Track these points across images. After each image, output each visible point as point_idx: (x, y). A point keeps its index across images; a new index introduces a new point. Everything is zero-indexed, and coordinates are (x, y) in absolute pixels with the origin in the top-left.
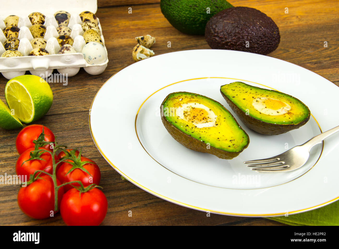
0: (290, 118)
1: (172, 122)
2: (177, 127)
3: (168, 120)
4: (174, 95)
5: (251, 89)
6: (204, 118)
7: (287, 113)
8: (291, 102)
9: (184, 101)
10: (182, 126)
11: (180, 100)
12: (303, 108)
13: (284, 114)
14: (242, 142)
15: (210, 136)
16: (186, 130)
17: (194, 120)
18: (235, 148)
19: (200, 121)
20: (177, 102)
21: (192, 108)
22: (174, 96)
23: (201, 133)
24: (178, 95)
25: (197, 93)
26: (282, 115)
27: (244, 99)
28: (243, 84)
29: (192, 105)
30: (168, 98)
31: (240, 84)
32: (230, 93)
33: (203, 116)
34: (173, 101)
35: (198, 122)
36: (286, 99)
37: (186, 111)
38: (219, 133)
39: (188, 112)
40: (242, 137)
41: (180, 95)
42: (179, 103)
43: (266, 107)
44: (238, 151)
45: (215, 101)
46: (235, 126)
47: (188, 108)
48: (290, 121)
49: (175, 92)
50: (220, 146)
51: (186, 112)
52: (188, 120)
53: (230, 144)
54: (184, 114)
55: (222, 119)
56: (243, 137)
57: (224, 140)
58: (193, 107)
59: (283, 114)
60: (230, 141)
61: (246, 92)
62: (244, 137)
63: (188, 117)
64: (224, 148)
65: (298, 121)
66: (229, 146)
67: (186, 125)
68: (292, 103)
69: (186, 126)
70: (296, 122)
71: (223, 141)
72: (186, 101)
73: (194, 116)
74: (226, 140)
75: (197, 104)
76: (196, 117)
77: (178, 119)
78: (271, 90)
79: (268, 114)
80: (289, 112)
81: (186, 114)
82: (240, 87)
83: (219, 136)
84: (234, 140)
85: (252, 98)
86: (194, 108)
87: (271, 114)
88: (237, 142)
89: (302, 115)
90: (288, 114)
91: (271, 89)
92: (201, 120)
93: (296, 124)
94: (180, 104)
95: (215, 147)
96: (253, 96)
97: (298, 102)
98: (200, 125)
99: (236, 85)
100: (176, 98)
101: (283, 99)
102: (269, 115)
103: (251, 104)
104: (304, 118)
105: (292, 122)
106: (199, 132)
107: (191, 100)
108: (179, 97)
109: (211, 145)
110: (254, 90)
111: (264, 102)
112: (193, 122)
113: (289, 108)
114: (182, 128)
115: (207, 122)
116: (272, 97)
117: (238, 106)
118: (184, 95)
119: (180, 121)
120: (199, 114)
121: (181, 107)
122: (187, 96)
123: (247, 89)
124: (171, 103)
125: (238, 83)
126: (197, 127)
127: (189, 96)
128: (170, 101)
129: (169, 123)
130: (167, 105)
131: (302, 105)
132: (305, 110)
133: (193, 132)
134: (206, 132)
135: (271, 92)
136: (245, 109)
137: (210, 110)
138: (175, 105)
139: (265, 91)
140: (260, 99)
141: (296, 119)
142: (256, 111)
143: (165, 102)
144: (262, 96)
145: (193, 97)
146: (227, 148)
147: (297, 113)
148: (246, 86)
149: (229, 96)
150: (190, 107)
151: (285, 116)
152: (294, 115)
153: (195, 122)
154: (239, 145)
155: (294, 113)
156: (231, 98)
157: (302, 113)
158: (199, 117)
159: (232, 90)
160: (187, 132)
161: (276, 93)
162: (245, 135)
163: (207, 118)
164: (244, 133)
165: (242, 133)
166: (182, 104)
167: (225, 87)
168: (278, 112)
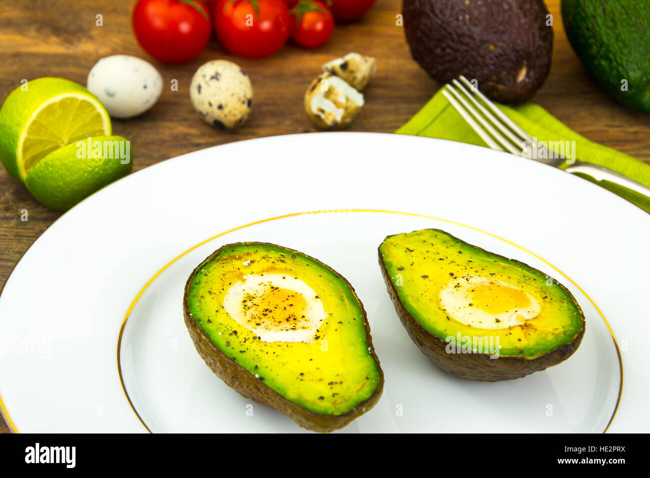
0: (519, 340)
1: (200, 320)
2: (209, 333)
3: (191, 315)
4: (236, 250)
5: (460, 252)
6: (290, 317)
7: (520, 325)
8: (546, 297)
9: (254, 267)
10: (220, 333)
11: (246, 263)
12: (571, 318)
13: (510, 328)
14: (360, 390)
15: (284, 365)
16: (228, 344)
17: (264, 319)
18: (334, 403)
19: (278, 324)
20: (234, 269)
21: (272, 288)
22: (233, 251)
23: (263, 355)
24: (246, 250)
25: (300, 250)
26: (504, 330)
27: (425, 277)
28: (445, 236)
29: (276, 279)
30: (217, 256)
31: (436, 236)
32: (397, 257)
33: (291, 311)
34: (224, 265)
35: (270, 327)
36: (537, 288)
37: (252, 293)
38: (311, 360)
39: (255, 296)
40: (365, 376)
41: (251, 250)
42: (238, 272)
43: (470, 305)
45: (338, 276)
46: (359, 345)
47: (262, 287)
48: (516, 347)
49: (242, 242)
50: (300, 396)
51: (251, 298)
52: (249, 317)
53: (327, 392)
54: (245, 301)
55: (334, 325)
56: (367, 378)
57: (316, 380)
58: (275, 286)
59: (508, 327)
60: (329, 384)
61: (441, 259)
62: (369, 377)
63: (252, 311)
64: (308, 401)
65: (537, 351)
66: (322, 398)
67: (231, 332)
68: (548, 300)
69: (231, 334)
70: (532, 351)
71: (311, 382)
72: (260, 269)
73: (266, 310)
74: (321, 380)
75: (290, 278)
76: (271, 312)
77: (217, 313)
78: (512, 260)
79: (466, 323)
80: (529, 323)
81: (248, 303)
82: (432, 245)
83: (307, 367)
84: (341, 383)
85: (450, 276)
86: (275, 289)
87: (476, 325)
88: (347, 389)
89: (557, 336)
90: (522, 328)
91: (510, 258)
92: (280, 322)
93: (530, 358)
94: (242, 274)
95: (286, 394)
96: (455, 269)
97: (565, 297)
98: (271, 335)
99: (426, 237)
100: (236, 259)
101: (529, 287)
102: (470, 326)
103: (438, 292)
104: (558, 343)
105: (521, 352)
106: (258, 352)
107: (275, 266)
108: (244, 257)
109: (278, 388)
110: (467, 255)
111: (473, 291)
112: (258, 324)
113: (533, 312)
114: (220, 337)
115: (293, 329)
116: (505, 277)
117: (399, 294)
118: (262, 253)
119: (220, 318)
120: (282, 305)
121: (240, 285)
122: (270, 255)
123: (452, 252)
124: (216, 271)
125: (431, 231)
126: (259, 338)
127: (274, 255)
128: (218, 264)
129: (193, 322)
130: (206, 275)
131: (571, 307)
132: (574, 322)
133: (244, 352)
134: (276, 354)
135: (509, 265)
136: (413, 303)
137: (317, 297)
138: (226, 276)
139: (495, 262)
140: (467, 280)
141: (537, 344)
142: (440, 312)
143: (204, 265)
144: (479, 274)
145: (282, 259)
146: (314, 403)
147: (546, 329)
148: (452, 243)
149: (391, 266)
150: (268, 284)
151: (510, 334)
152: (537, 332)
153: (263, 325)
154: (350, 397)
155: (539, 329)
156: (393, 271)
157: (561, 330)
158: (279, 314)
159: (408, 249)
160: (229, 348)
161: (520, 269)
162: (373, 374)
163: (299, 317)
164: (373, 367)
165: (368, 367)
166: (246, 275)
167: (396, 239)
168: (498, 321)
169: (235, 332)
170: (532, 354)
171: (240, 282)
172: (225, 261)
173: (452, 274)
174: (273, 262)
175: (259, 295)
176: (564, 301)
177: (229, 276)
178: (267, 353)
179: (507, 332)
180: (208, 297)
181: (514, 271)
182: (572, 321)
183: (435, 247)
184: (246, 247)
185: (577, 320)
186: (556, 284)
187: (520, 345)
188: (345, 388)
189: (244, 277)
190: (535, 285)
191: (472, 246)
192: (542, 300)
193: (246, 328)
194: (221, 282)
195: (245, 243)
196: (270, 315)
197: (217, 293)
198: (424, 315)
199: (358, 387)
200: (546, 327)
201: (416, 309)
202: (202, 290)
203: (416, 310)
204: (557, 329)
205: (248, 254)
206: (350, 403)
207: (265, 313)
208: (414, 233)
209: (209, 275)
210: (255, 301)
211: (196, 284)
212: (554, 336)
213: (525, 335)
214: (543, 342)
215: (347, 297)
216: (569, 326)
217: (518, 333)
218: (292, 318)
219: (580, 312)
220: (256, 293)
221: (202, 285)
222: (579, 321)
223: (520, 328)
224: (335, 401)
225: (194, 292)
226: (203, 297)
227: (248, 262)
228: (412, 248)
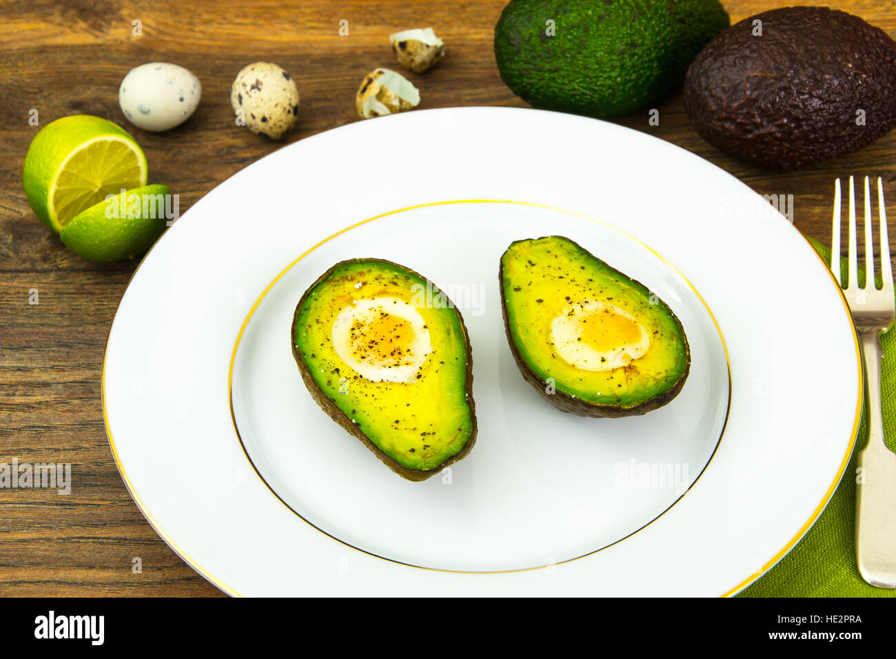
0: (620, 386)
1: (304, 354)
2: (312, 370)
3: (297, 346)
4: (349, 268)
5: (583, 268)
6: (395, 351)
7: (624, 367)
8: (657, 332)
9: (367, 291)
10: (322, 371)
11: (357, 286)
12: (677, 360)
13: (614, 371)
14: (449, 443)
15: (381, 409)
16: (329, 383)
17: (370, 352)
18: (424, 456)
19: (381, 358)
20: (345, 294)
21: (382, 314)
22: (347, 270)
23: (362, 397)
24: (359, 269)
25: (415, 269)
26: (607, 372)
27: (540, 301)
28: (571, 247)
29: (386, 303)
30: (330, 275)
31: (561, 245)
32: (518, 273)
33: (397, 343)
34: (335, 288)
35: (375, 361)
36: (650, 319)
37: (361, 320)
38: (408, 405)
39: (363, 323)
40: (458, 426)
41: (364, 269)
42: (348, 297)
43: (579, 339)
44: (427, 469)
46: (457, 390)
47: (372, 313)
48: (615, 395)
49: (357, 258)
50: (392, 446)
51: (360, 326)
52: (355, 348)
53: (418, 443)
54: (353, 329)
55: (436, 365)
56: (460, 430)
57: (410, 429)
58: (385, 313)
59: (611, 369)
60: (422, 435)
61: (561, 277)
62: (462, 428)
63: (359, 342)
64: (399, 453)
65: (635, 399)
66: (413, 450)
67: (333, 369)
68: (658, 335)
69: (333, 372)
70: (629, 400)
71: (405, 432)
72: (371, 293)
73: (373, 342)
74: (415, 429)
75: (401, 302)
76: (376, 344)
77: (322, 347)
78: (633, 280)
79: (570, 362)
80: (634, 364)
81: (357, 332)
82: (556, 257)
83: (403, 413)
84: (434, 433)
85: (565, 301)
86: (384, 315)
87: (580, 365)
88: (440, 440)
89: (658, 381)
90: (626, 371)
91: (632, 276)
92: (384, 356)
93: (626, 407)
94: (352, 299)
95: (379, 444)
96: (572, 291)
97: (676, 333)
98: (374, 371)
99: (551, 245)
100: (348, 280)
101: (644, 317)
102: (574, 366)
103: (550, 320)
104: (658, 391)
105: (619, 400)
106: (357, 394)
107: (388, 290)
108: (357, 277)
109: (373, 437)
110: (590, 272)
111: (585, 321)
112: (363, 358)
113: (641, 349)
114: (322, 375)
115: (396, 365)
116: (622, 303)
117: (510, 321)
118: (376, 272)
119: (324, 353)
120: (388, 337)
121: (350, 310)
122: (384, 275)
123: (573, 267)
124: (327, 295)
125: (557, 240)
126: (361, 376)
127: (388, 275)
128: (329, 286)
129: (299, 355)
130: (316, 300)
131: (680, 346)
132: (678, 366)
133: (344, 393)
134: (375, 397)
135: (628, 287)
136: (521, 335)
137: (425, 327)
138: (336, 302)
139: (617, 281)
140: (582, 307)
141: (636, 391)
142: (547, 346)
143: (315, 287)
144: (596, 298)
145: (395, 280)
146: (404, 455)
147: (648, 373)
148: (576, 255)
149: (509, 284)
150: (378, 310)
151: (612, 378)
152: (639, 376)
153: (368, 359)
154: (441, 450)
155: (643, 372)
156: (510, 291)
157: (664, 374)
158: (384, 347)
159: (530, 262)
160: (330, 388)
161: (639, 294)
162: (466, 425)
163: (404, 351)
164: (467, 417)
165: (463, 416)
166: (357, 300)
167: (520, 248)
168: (603, 360)
169: (337, 370)
170: (629, 403)
171: (350, 307)
172: (336, 283)
173: (568, 298)
174: (385, 285)
175: (368, 322)
176: (674, 338)
177: (339, 302)
178: (366, 395)
179: (608, 376)
180: (315, 327)
181: (633, 295)
182: (677, 364)
183: (558, 259)
184: (360, 265)
185: (682, 363)
186: (671, 315)
187: (619, 392)
188: (437, 439)
189: (355, 302)
190: (649, 315)
191: (597, 260)
192: (653, 335)
193: (352, 364)
194: (330, 309)
195: (360, 259)
196: (376, 347)
197: (325, 321)
198: (530, 351)
199: (449, 440)
200: (649, 370)
201: (524, 341)
202: (310, 319)
203: (523, 344)
204: (660, 373)
205: (362, 274)
206: (440, 457)
207: (371, 345)
208: (540, 241)
209: (320, 299)
210: (364, 330)
211: (306, 310)
212: (655, 382)
213: (627, 379)
214: (642, 389)
215: (454, 330)
216: (673, 370)
217: (620, 376)
218: (397, 352)
219: (687, 353)
220: (365, 319)
221: (311, 311)
222: (684, 364)
223: (623, 371)
224: (426, 454)
225: (303, 319)
226: (310, 326)
227: (360, 284)
228: (534, 260)
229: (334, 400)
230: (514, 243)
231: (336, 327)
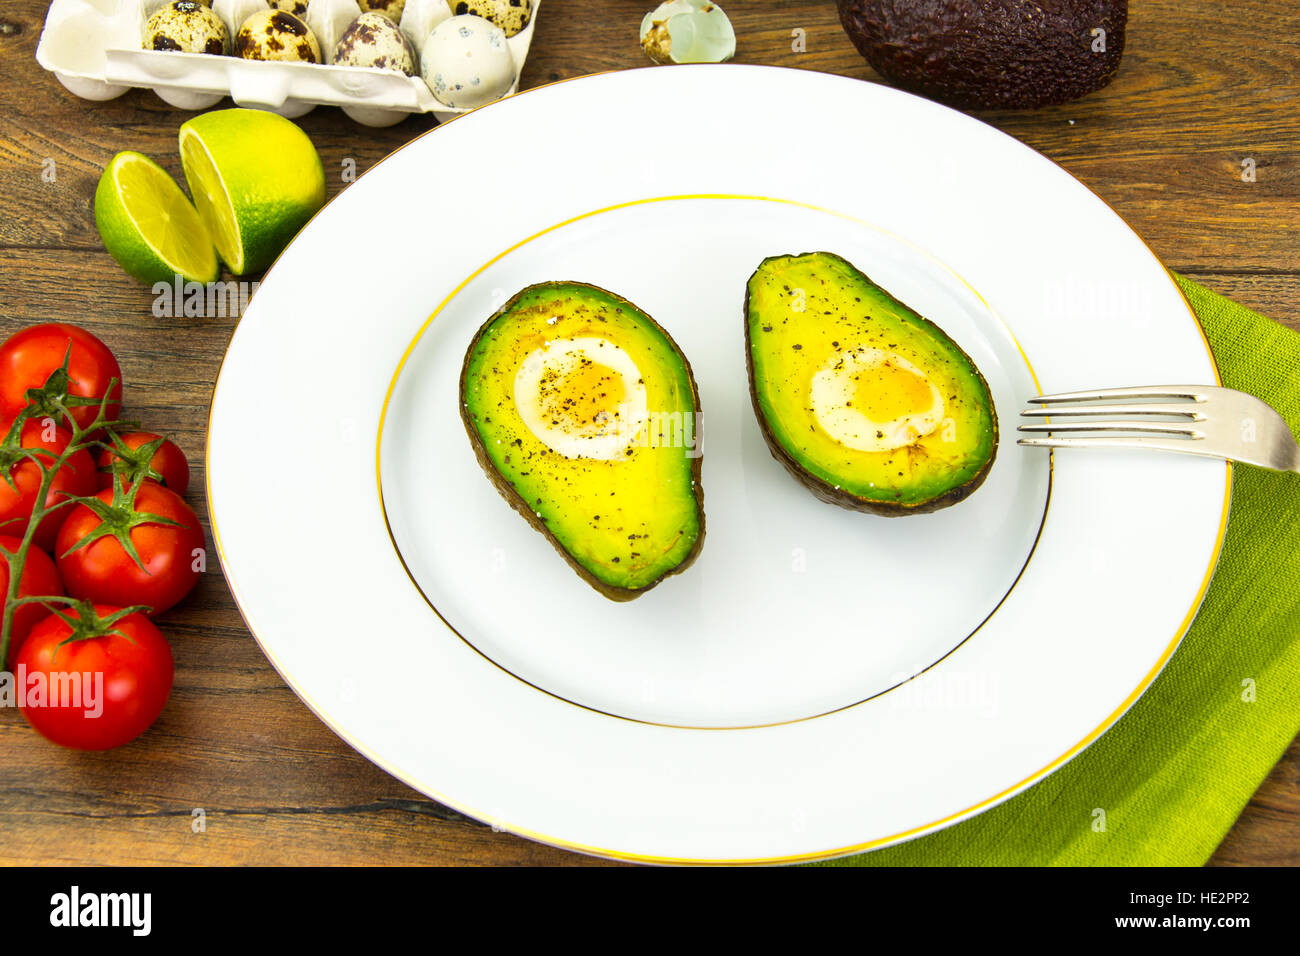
0: (901, 474)
1: (476, 417)
2: (486, 439)
3: (467, 403)
4: (541, 295)
5: (858, 300)
7: (908, 447)
8: (955, 397)
9: (562, 327)
10: (499, 442)
11: (551, 321)
12: (980, 438)
13: (893, 452)
14: (667, 551)
15: (576, 499)
16: (508, 459)
17: (564, 414)
18: (632, 569)
19: (580, 424)
20: (534, 332)
21: (583, 361)
22: (537, 297)
23: (550, 481)
24: (555, 296)
25: (630, 299)
26: (885, 453)
27: (798, 347)
28: (844, 267)
29: (589, 346)
30: (515, 304)
31: (831, 267)
32: (767, 304)
33: (601, 404)
34: (521, 324)
35: (571, 428)
36: (946, 378)
37: (555, 369)
38: (613, 494)
39: (558, 374)
40: (679, 527)
41: (561, 297)
42: (537, 337)
43: (848, 404)
44: (635, 587)
46: (680, 475)
47: (570, 358)
48: (893, 487)
49: (553, 280)
50: (589, 551)
51: (553, 377)
52: (545, 408)
53: (624, 549)
54: (543, 381)
56: (681, 532)
57: (614, 529)
58: (588, 359)
59: (890, 449)
60: (630, 538)
61: (827, 313)
62: (684, 530)
63: (550, 400)
64: (597, 562)
65: (922, 494)
66: (617, 560)
67: (514, 440)
68: (956, 402)
69: (513, 445)
70: (913, 495)
71: (607, 532)
72: (568, 332)
73: (569, 401)
74: (620, 529)
75: (609, 345)
76: (574, 404)
77: (499, 408)
78: (926, 320)
79: (835, 438)
80: (921, 442)
81: (548, 386)
82: (823, 282)
83: (606, 506)
84: (646, 536)
85: (833, 347)
86: (586, 363)
87: (848, 442)
88: (653, 546)
89: (953, 469)
90: (910, 452)
91: (925, 315)
92: (584, 422)
93: (909, 505)
94: (543, 339)
95: (571, 548)
96: (842, 333)
97: (981, 399)
98: (568, 443)
99: (817, 265)
100: (538, 312)
101: (938, 374)
102: (839, 442)
103: (810, 375)
104: (952, 483)
105: (898, 495)
106: (545, 477)
107: (592, 328)
108: (551, 309)
109: (564, 538)
110: (868, 305)
111: (857, 378)
112: (555, 423)
113: (932, 420)
114: (498, 447)
116: (909, 352)
117: (756, 376)
118: (577, 302)
119: (502, 417)
120: (590, 395)
121: (541, 354)
122: (588, 307)
123: (844, 297)
124: (510, 332)
125: (825, 259)
126: (551, 451)
127: (593, 306)
128: (513, 320)
129: (469, 417)
130: (494, 339)
131: (985, 419)
132: (981, 447)
133: (527, 474)
134: (568, 482)
135: (917, 329)
136: (770, 396)
137: (641, 381)
138: (520, 344)
139: (903, 321)
140: (854, 357)
141: (923, 483)
142: (804, 414)
143: (495, 320)
144: (874, 344)
145: (603, 314)
146: (605, 566)
147: (941, 456)
148: (850, 281)
149: (757, 321)
150: (578, 354)
151: (890, 462)
152: (929, 461)
153: (561, 424)
154: (654, 560)
155: (933, 455)
156: (758, 331)
157: (961, 459)
158: (583, 409)
159: (786, 288)
160: (508, 466)
161: (933, 339)
162: (691, 525)
164: (693, 515)
165: (685, 513)
166: (550, 341)
167: (775, 268)
168: (880, 436)
169: (519, 442)
170: (912, 499)
171: (540, 350)
172: (523, 316)
173: (836, 344)
174: (589, 321)
175: (564, 372)
176: (978, 407)
177: (525, 344)
178: (557, 479)
179: (886, 458)
180: (492, 378)
181: (924, 342)
182: (979, 445)
183: (825, 286)
184: (556, 292)
185: (987, 443)
186: (974, 373)
187: (901, 483)
188: (650, 545)
189: (547, 343)
190: (945, 372)
191: (877, 288)
192: (948, 401)
193: (540, 433)
194: (512, 353)
195: (557, 283)
196: (573, 409)
197: (505, 370)
198: (781, 419)
199: (667, 547)
200: (942, 453)
201: (773, 406)
202: (485, 366)
203: (770, 407)
204: (956, 457)
205: (557, 303)
206: (653, 570)
207: (567, 405)
208: (801, 259)
209: (500, 339)
210: (558, 383)
211: (480, 353)
212: (948, 470)
213: (911, 465)
214: (930, 479)
215: (679, 387)
216: (974, 453)
217: (902, 459)
219: (995, 428)
220: (560, 368)
221: (487, 356)
222: (989, 444)
223: (905, 452)
224: (634, 566)
225: (475, 365)
226: (485, 378)
227: (555, 319)
228: (793, 288)
229: (513, 484)
230: (767, 260)
231: (521, 377)
